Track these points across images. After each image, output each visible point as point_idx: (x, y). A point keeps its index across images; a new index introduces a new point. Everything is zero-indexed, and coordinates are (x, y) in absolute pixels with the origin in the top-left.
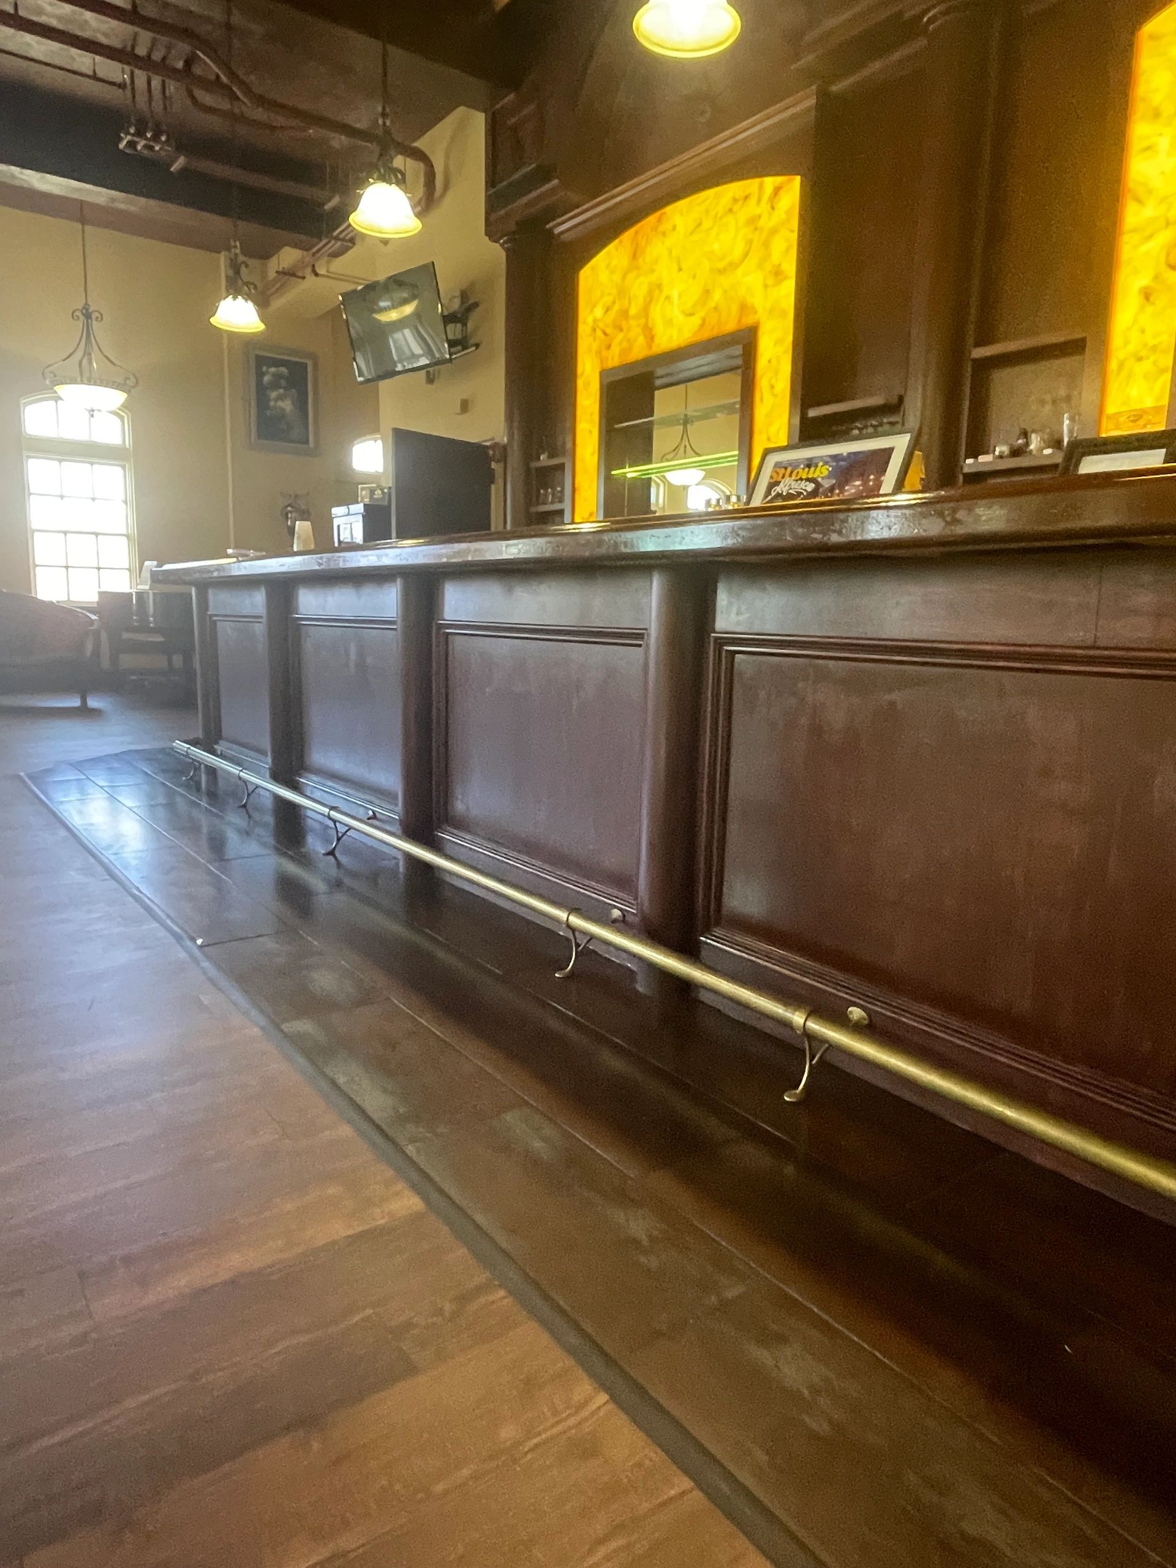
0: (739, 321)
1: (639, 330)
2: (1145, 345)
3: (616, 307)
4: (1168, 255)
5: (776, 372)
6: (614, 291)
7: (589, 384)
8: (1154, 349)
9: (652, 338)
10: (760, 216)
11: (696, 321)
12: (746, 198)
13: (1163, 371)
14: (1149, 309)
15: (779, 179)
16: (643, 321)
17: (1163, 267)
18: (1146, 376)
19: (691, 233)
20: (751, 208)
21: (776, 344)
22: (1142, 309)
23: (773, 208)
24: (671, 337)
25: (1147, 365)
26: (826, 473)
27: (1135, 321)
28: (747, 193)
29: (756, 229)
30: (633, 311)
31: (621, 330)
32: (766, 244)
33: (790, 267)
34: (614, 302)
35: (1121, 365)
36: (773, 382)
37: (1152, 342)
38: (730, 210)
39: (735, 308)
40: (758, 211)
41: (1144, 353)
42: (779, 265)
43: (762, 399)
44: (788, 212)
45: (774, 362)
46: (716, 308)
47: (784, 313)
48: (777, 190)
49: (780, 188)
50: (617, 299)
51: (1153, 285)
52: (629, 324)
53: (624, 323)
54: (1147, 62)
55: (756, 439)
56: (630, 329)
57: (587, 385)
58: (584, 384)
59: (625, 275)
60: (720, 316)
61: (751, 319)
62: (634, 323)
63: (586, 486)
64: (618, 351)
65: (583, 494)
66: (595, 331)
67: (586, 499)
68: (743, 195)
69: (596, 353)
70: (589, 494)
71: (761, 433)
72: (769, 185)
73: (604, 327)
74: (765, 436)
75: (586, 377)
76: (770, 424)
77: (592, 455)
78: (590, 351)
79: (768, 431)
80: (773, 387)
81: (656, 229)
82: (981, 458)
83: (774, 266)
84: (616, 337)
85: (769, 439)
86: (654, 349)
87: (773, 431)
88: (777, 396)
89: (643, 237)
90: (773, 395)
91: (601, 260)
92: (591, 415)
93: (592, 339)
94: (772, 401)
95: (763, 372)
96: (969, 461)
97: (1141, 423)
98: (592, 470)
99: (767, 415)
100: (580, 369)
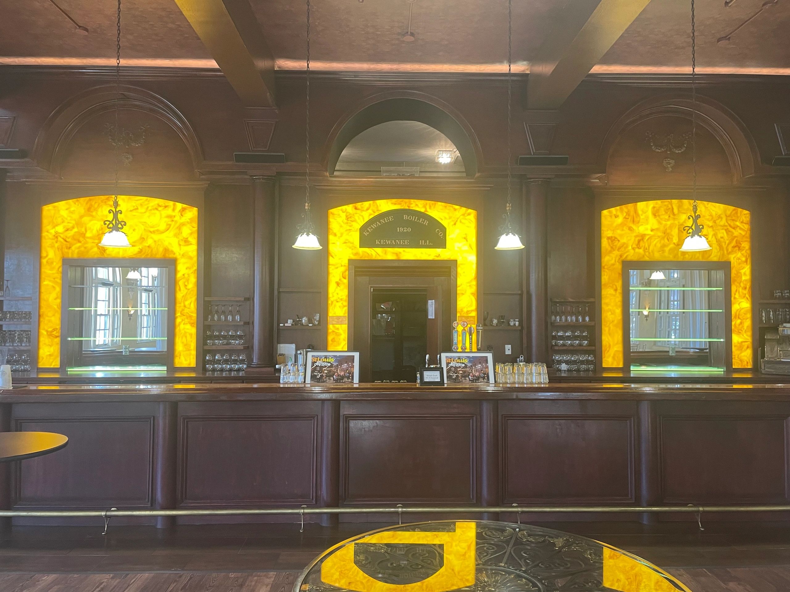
0: (164, 256)
1: (94, 245)
2: (339, 298)
3: (75, 230)
4: (343, 274)
5: (188, 280)
6: (73, 222)
7: (52, 263)
8: (342, 299)
9: (104, 251)
10: (175, 216)
11: (136, 249)
12: (166, 207)
13: (344, 306)
14: (339, 288)
15: (184, 206)
16: (96, 241)
17: (342, 277)
18: (340, 307)
19: (131, 211)
20: (169, 212)
21: (187, 269)
22: (337, 288)
23: (182, 215)
24: (119, 253)
25: (340, 304)
26: (333, 361)
27: (335, 291)
28: (167, 204)
29: (173, 221)
30: (88, 235)
31: (79, 242)
32: (179, 228)
33: (193, 240)
34: (73, 228)
35: (332, 302)
36: (186, 284)
37: (341, 298)
38: (157, 209)
39: (161, 249)
40: (173, 214)
41: (338, 300)
42: (187, 238)
43: (180, 290)
44: (191, 220)
45: (186, 276)
46: (149, 247)
47: (191, 258)
48: (183, 209)
49: (186, 209)
50: (76, 226)
51: (339, 281)
52: (85, 240)
53: (81, 239)
54: (331, 219)
55: (178, 305)
56: (86, 243)
57: (50, 263)
58: (47, 262)
59: (81, 217)
60: (152, 250)
61: (171, 256)
62: (90, 241)
63: (50, 314)
64: (76, 251)
65: (47, 318)
66: (57, 237)
67: (50, 321)
68: (164, 205)
69: (58, 249)
70: (53, 319)
71: (180, 303)
72: (179, 206)
73: (65, 238)
74: (182, 305)
75: (49, 259)
76: (186, 300)
77: (56, 299)
78: (52, 246)
79: (184, 303)
80: (186, 286)
81: (105, 202)
82: (286, 325)
83: (184, 238)
84: (75, 244)
85: (185, 306)
86: (106, 256)
87: (187, 303)
88: (189, 289)
89: (95, 203)
90: (186, 289)
91: (62, 205)
92: (54, 279)
93: (54, 241)
94: (186, 291)
95: (180, 278)
96: (281, 325)
97: (340, 320)
98: (55, 307)
99: (183, 296)
100: (44, 254)
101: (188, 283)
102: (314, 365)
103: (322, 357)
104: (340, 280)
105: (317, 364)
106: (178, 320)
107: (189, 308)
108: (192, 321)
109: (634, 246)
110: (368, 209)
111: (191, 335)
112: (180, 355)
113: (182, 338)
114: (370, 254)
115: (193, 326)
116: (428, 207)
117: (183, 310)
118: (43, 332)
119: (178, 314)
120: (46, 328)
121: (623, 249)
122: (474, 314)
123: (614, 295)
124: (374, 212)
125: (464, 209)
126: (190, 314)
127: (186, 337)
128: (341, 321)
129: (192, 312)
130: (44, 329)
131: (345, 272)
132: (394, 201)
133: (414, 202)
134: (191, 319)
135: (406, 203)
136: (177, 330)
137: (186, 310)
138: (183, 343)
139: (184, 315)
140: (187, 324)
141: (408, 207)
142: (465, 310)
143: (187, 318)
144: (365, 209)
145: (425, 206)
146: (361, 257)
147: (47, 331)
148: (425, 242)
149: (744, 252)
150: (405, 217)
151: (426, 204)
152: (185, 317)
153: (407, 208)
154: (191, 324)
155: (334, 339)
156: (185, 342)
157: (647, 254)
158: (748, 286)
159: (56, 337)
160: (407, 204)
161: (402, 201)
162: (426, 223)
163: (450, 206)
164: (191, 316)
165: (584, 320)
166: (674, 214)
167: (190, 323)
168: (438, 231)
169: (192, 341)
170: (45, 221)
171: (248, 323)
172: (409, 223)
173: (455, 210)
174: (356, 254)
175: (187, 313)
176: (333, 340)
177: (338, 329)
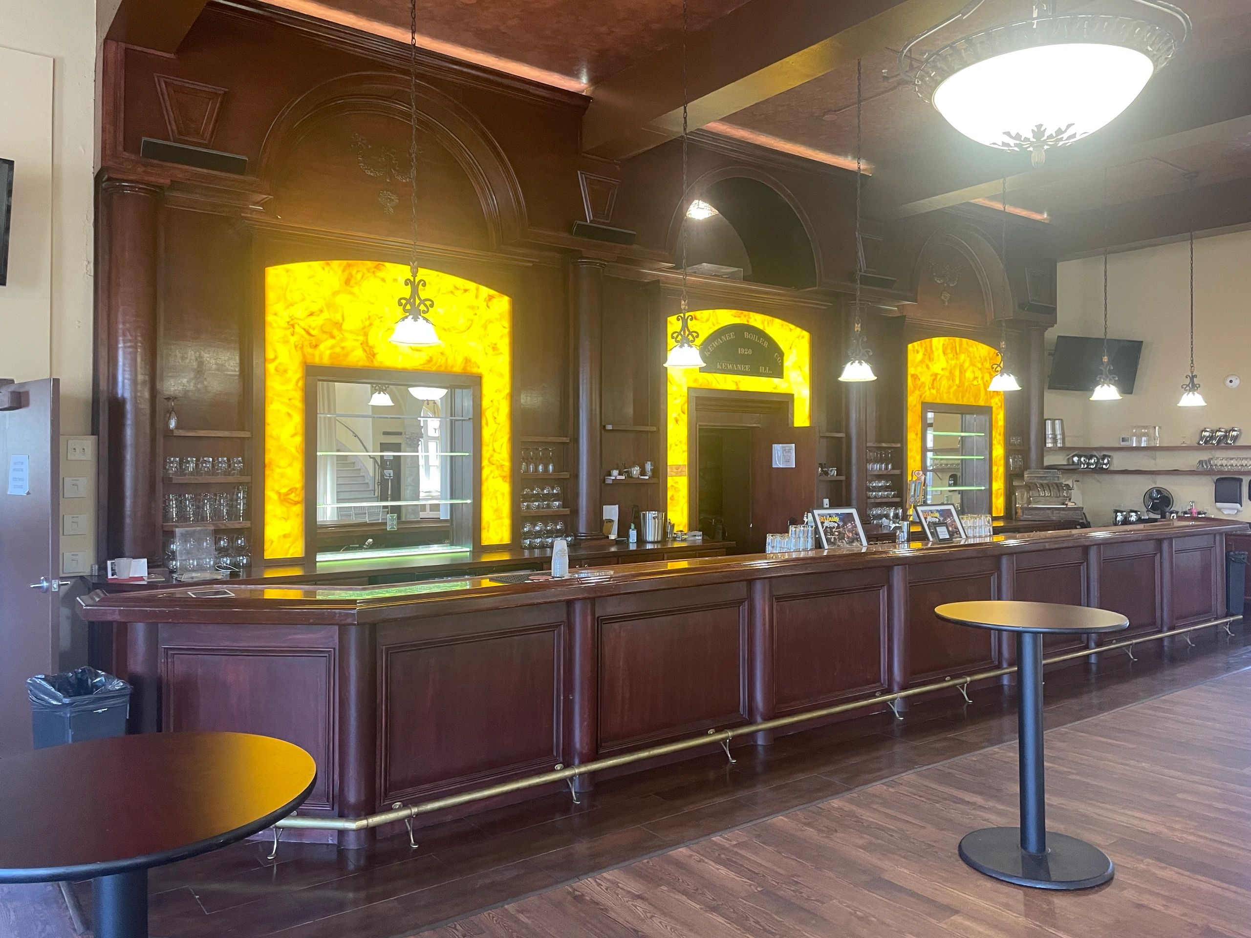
0: (464, 369)
1: (358, 344)
2: (678, 440)
3: (326, 315)
4: (682, 408)
5: (498, 410)
6: (321, 301)
7: (285, 371)
8: (681, 442)
9: (374, 355)
10: (478, 308)
11: (423, 357)
12: (466, 291)
13: (684, 451)
14: (678, 426)
15: (492, 291)
16: (361, 338)
17: (681, 412)
18: (680, 452)
20: (470, 299)
21: (496, 392)
22: (676, 426)
23: (488, 307)
24: (396, 360)
25: (679, 448)
27: (674, 430)
28: (467, 288)
29: (476, 314)
30: (347, 325)
31: (333, 337)
32: (485, 326)
33: (504, 348)
34: (321, 311)
36: (496, 414)
37: (680, 440)
38: (452, 293)
39: (460, 359)
40: (476, 303)
41: (677, 443)
42: (496, 344)
43: (487, 424)
44: (502, 315)
45: (495, 403)
46: (441, 353)
47: (501, 375)
48: (491, 298)
49: (494, 297)
50: (325, 310)
51: (678, 417)
52: (343, 335)
53: (335, 332)
55: (484, 448)
56: (343, 339)
57: (282, 371)
58: (276, 369)
59: (335, 294)
60: (447, 360)
61: (475, 370)
62: (348, 335)
63: (283, 463)
64: (328, 352)
65: (278, 470)
66: (293, 326)
67: (282, 475)
68: (462, 288)
69: (296, 347)
70: (289, 471)
71: (488, 446)
72: (485, 291)
73: (306, 327)
74: (490, 448)
75: (280, 364)
76: (494, 441)
77: (293, 436)
78: (286, 342)
79: (493, 445)
80: (495, 418)
81: (374, 273)
83: (492, 343)
84: (326, 340)
85: (494, 450)
86: (376, 364)
87: (497, 446)
88: (499, 424)
89: (358, 271)
90: (496, 423)
91: (300, 269)
92: (290, 399)
93: (289, 332)
94: (496, 426)
95: (487, 407)
97: (679, 470)
98: (293, 450)
99: (492, 435)
100: (270, 355)
101: (498, 415)
104: (679, 415)
106: (485, 473)
107: (499, 453)
108: (504, 474)
109: (930, 386)
110: (707, 320)
111: (503, 494)
112: (489, 526)
113: (491, 499)
114: (710, 381)
115: (506, 481)
116: (766, 323)
117: (492, 456)
118: (271, 495)
119: (485, 463)
120: (277, 487)
121: (922, 389)
123: (916, 440)
124: (714, 325)
125: (799, 330)
126: (501, 462)
127: (496, 498)
128: (680, 472)
129: (503, 460)
130: (273, 490)
131: (684, 404)
132: (734, 312)
133: (753, 316)
134: (503, 470)
135: (745, 316)
136: (484, 488)
137: (496, 457)
138: (492, 507)
139: (493, 464)
140: (497, 477)
141: (748, 321)
143: (498, 469)
144: (704, 320)
145: (763, 323)
146: (701, 385)
147: (279, 494)
148: (765, 369)
149: (1000, 397)
150: (746, 335)
151: (765, 320)
152: (494, 467)
153: (746, 323)
154: (504, 477)
155: (672, 496)
156: (495, 506)
157: (939, 394)
158: (1002, 433)
159: (296, 503)
160: (747, 317)
161: (742, 313)
162: (766, 344)
163: (786, 325)
164: (502, 466)
165: (887, 468)
166: (957, 354)
167: (501, 476)
168: (777, 356)
169: (504, 505)
170: (271, 295)
172: (748, 344)
173: (791, 330)
174: (696, 380)
175: (497, 460)
176: (672, 498)
177: (677, 483)
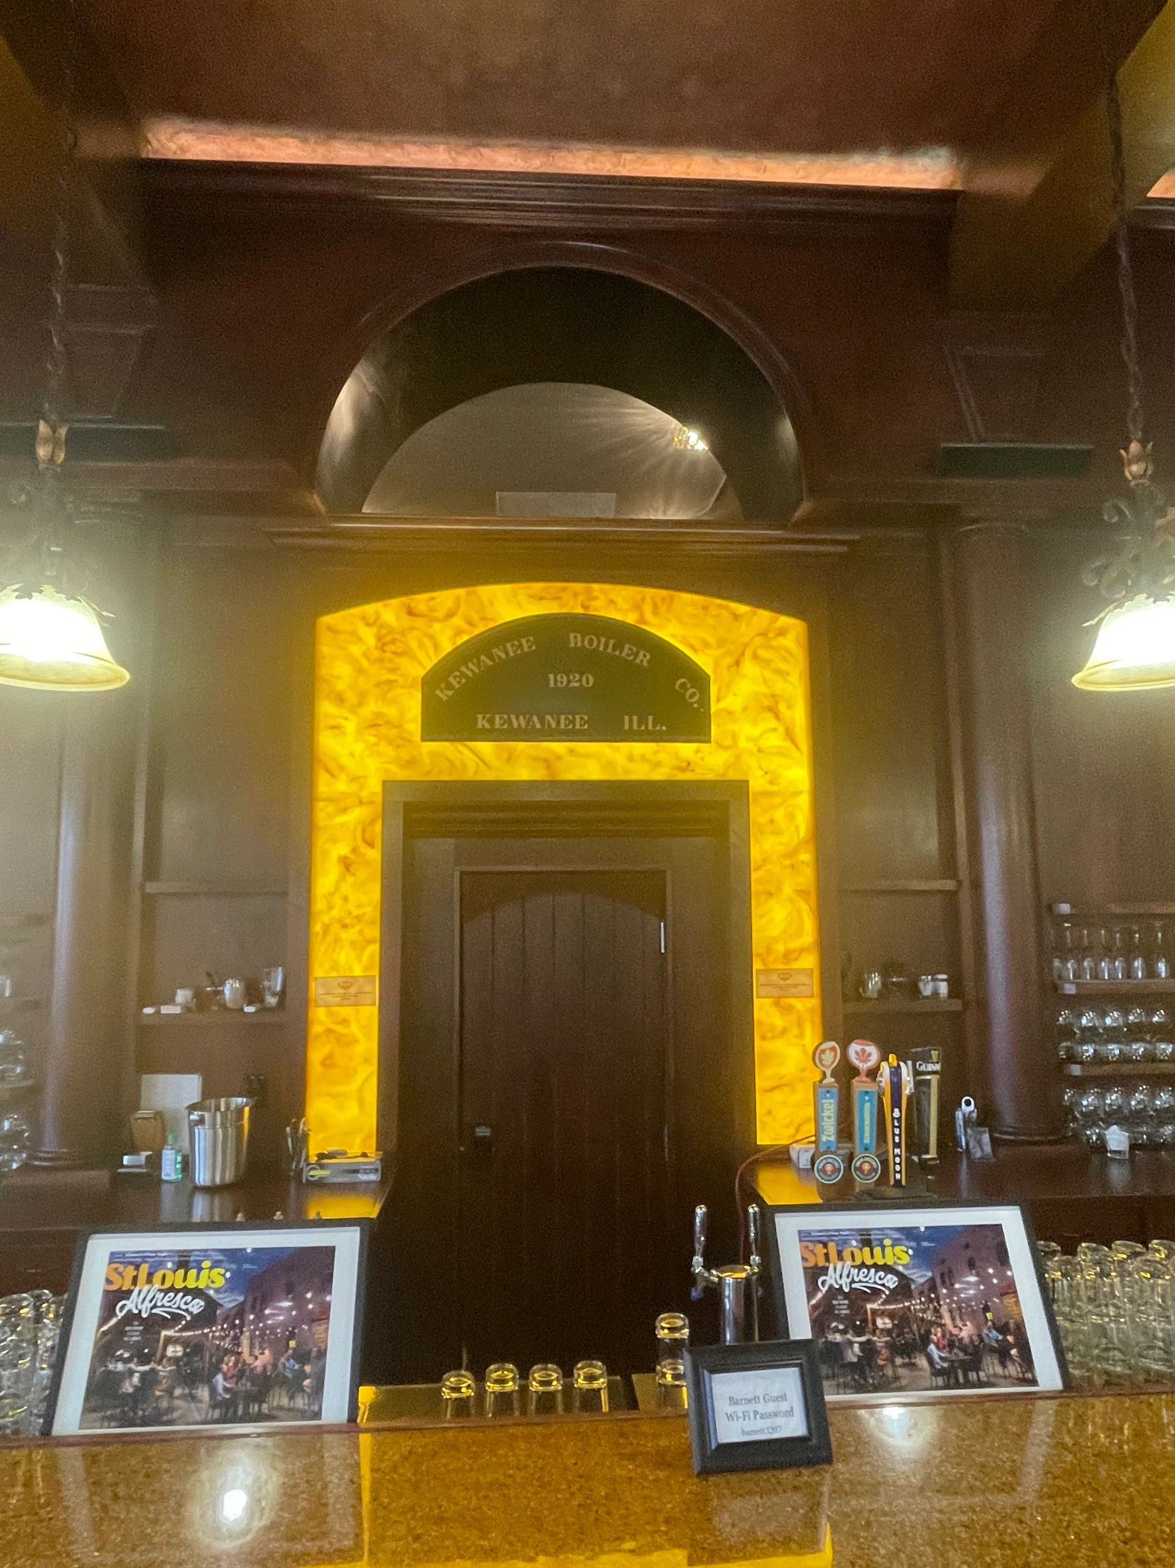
2: (350, 913)
4: (364, 831)
8: (359, 918)
13: (370, 942)
14: (350, 879)
17: (360, 843)
18: (353, 944)
22: (342, 879)
25: (352, 934)
26: (220, 1282)
27: (337, 888)
35: (326, 929)
37: (356, 912)
41: (348, 921)
51: (352, 856)
54: (326, 648)
82: (165, 1010)
96: (148, 1011)
97: (353, 990)
102: (114, 1314)
103: (161, 1264)
104: (354, 850)
105: (130, 1305)
110: (450, 615)
114: (458, 763)
116: (648, 608)
122: (810, 962)
124: (471, 624)
125: (764, 616)
128: (356, 995)
131: (372, 822)
132: (537, 587)
133: (602, 591)
135: (575, 595)
141: (585, 607)
142: (780, 948)
144: (441, 614)
145: (638, 607)
146: (429, 773)
148: (642, 721)
150: (575, 641)
151: (643, 599)
153: (580, 610)
155: (330, 1057)
160: (581, 598)
161: (565, 589)
162: (643, 658)
163: (720, 606)
165: (1151, 972)
168: (683, 685)
171: (36, 1005)
172: (586, 661)
173: (736, 617)
174: (411, 762)
176: (328, 1062)
177: (345, 1022)
